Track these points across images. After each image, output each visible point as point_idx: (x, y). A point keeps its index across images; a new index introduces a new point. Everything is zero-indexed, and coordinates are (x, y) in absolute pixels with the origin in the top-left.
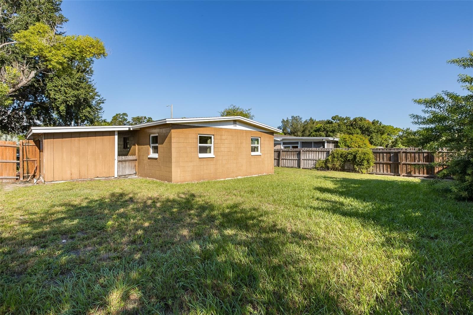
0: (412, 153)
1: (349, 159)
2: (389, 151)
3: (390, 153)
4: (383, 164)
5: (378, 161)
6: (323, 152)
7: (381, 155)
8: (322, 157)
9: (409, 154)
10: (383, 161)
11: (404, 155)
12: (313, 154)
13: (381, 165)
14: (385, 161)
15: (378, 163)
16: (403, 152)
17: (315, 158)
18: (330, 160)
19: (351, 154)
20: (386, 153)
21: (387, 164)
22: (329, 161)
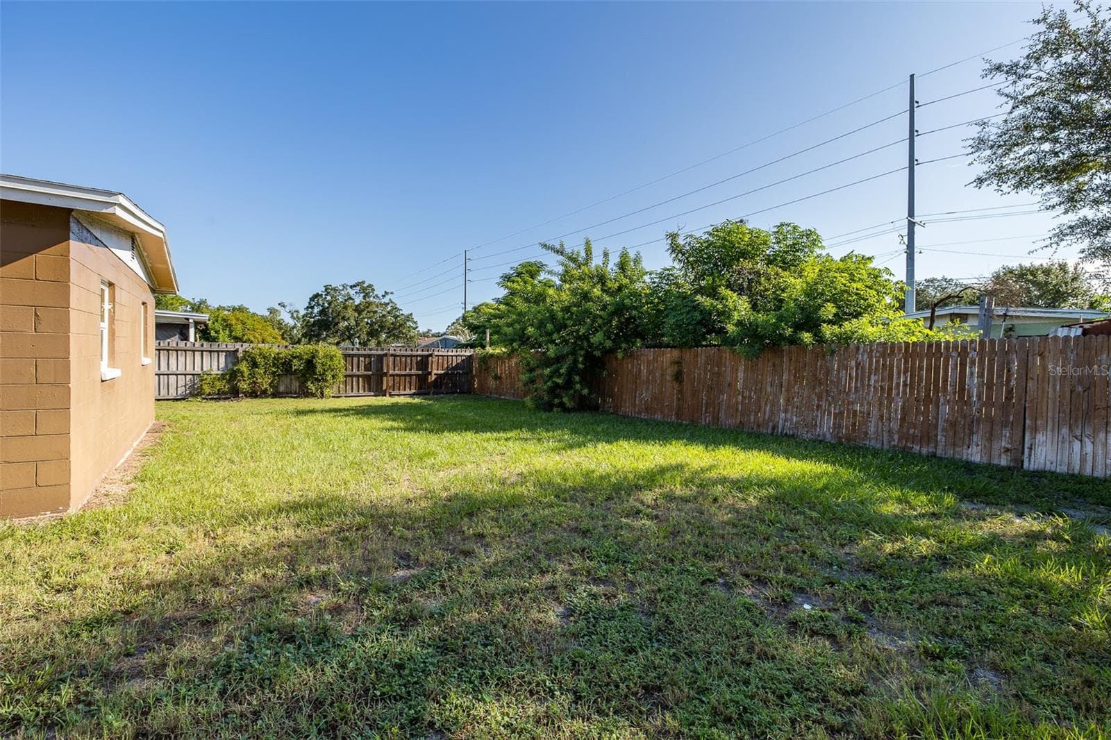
0: (403, 356)
1: (295, 370)
2: (369, 352)
3: (370, 356)
4: (358, 376)
5: (349, 372)
6: (218, 352)
7: (355, 359)
8: (214, 365)
9: (398, 358)
10: (358, 371)
11: (391, 359)
12: (181, 359)
13: (354, 379)
14: (362, 372)
15: (349, 376)
16: (392, 355)
17: (189, 369)
18: (246, 375)
19: (299, 358)
20: (365, 356)
21: (364, 377)
22: (243, 376)
